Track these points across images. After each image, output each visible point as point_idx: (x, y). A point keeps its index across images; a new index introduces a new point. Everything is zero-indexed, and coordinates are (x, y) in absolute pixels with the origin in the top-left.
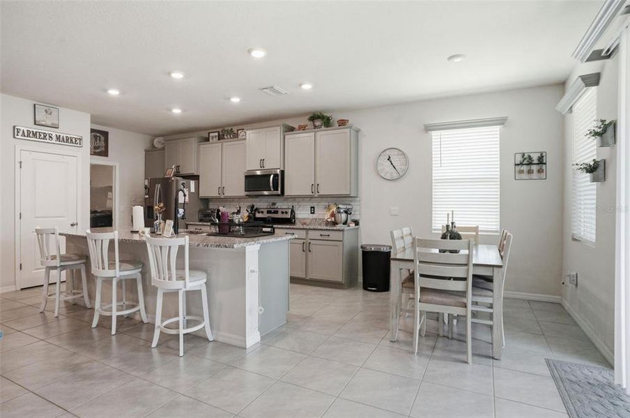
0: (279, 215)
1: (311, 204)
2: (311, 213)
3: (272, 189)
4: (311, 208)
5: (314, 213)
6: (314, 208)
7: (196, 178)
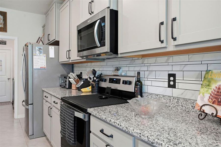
0: (121, 87)
1: (169, 68)
2: (170, 86)
3: (99, 45)
4: (170, 75)
5: (174, 86)
6: (174, 76)
7: (56, 43)
